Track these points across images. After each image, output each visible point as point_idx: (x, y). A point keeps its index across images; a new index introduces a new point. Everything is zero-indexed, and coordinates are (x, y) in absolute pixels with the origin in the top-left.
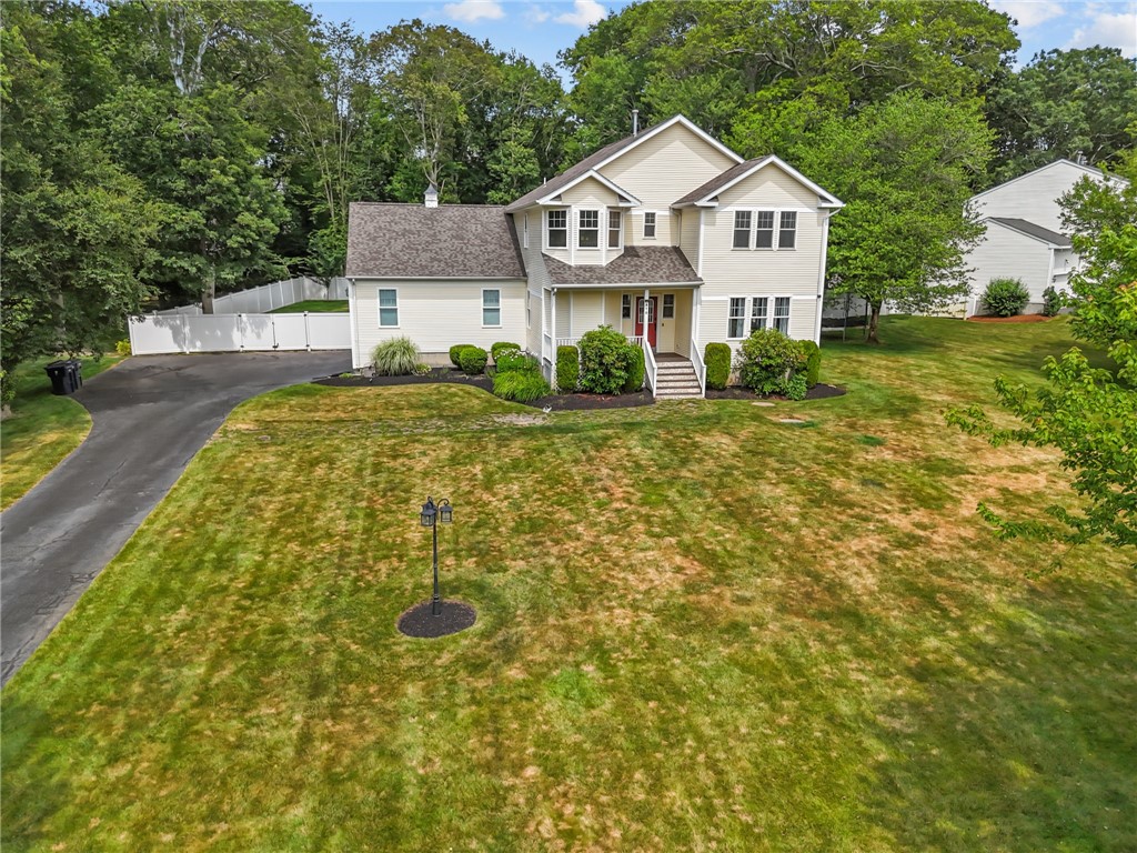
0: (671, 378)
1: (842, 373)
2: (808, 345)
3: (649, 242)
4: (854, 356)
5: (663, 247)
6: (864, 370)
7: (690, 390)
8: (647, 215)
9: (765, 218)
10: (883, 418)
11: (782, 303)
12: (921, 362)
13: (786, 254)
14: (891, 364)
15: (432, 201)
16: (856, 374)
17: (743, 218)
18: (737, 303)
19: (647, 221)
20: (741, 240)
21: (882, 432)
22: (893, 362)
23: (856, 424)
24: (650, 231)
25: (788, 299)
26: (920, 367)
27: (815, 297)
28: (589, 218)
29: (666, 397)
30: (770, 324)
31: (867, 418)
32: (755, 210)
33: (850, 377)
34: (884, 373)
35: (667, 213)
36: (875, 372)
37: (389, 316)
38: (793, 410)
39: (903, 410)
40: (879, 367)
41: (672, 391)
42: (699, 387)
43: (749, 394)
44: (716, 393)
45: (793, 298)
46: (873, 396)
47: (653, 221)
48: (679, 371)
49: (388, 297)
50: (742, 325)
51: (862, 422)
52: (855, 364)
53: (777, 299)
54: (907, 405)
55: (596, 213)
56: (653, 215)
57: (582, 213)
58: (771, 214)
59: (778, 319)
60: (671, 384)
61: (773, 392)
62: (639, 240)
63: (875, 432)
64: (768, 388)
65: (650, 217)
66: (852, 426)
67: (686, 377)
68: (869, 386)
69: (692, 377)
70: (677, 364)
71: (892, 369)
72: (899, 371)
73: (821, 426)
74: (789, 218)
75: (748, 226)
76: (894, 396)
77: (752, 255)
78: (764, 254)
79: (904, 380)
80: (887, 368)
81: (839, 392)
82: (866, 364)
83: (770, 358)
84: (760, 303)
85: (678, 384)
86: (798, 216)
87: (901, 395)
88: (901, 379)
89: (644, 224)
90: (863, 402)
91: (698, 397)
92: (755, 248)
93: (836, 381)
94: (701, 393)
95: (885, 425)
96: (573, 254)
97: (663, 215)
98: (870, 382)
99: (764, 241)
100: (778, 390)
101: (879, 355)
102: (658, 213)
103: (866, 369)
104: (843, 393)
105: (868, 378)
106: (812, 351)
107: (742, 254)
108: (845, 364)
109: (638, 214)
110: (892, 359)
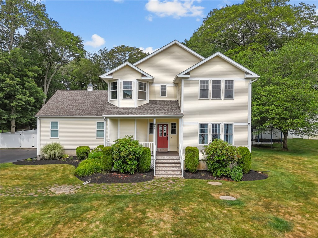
0: (167, 165)
1: (267, 164)
2: (243, 150)
3: (163, 98)
4: (275, 156)
5: (170, 101)
6: (280, 163)
7: (176, 173)
8: (162, 86)
9: (217, 84)
10: (291, 200)
11: (228, 127)
12: (311, 160)
13: (229, 101)
14: (295, 161)
15: (90, 89)
16: (275, 166)
17: (204, 83)
18: (203, 127)
19: (162, 89)
20: (204, 94)
21: (290, 214)
22: (296, 159)
23: (270, 204)
24: (163, 93)
25: (232, 125)
26: (311, 163)
27: (247, 124)
28: (127, 85)
29: (161, 176)
30: (222, 137)
31: (279, 199)
32: (210, 80)
33: (271, 167)
34: (291, 166)
35: (172, 85)
36: (285, 165)
37: (54, 133)
38: (231, 189)
39: (305, 193)
40: (288, 162)
41: (165, 173)
42: (181, 171)
43: (210, 176)
44: (191, 175)
45: (234, 124)
46: (284, 180)
47: (165, 89)
48: (172, 161)
49: (54, 125)
50: (207, 138)
51: (275, 202)
52: (275, 160)
53: (225, 124)
54: (307, 189)
55: (131, 82)
56: (165, 86)
57: (124, 82)
58: (219, 82)
59: (227, 135)
60: (166, 169)
61: (222, 175)
62: (158, 97)
63: (285, 214)
64: (219, 173)
65: (163, 87)
66: (267, 206)
67: (175, 165)
68: (282, 173)
69: (178, 165)
70: (172, 157)
71: (296, 163)
72: (300, 165)
73: (245, 205)
74: (229, 84)
75: (207, 87)
76: (297, 181)
77: (210, 102)
78: (216, 102)
79: (303, 170)
80: (293, 163)
81: (263, 176)
82: (282, 160)
83: (218, 156)
84: (215, 127)
85: (170, 169)
86: (234, 82)
87: (302, 180)
88: (301, 169)
89: (160, 90)
90: (278, 185)
91: (179, 177)
92: (211, 99)
93: (263, 169)
94: (181, 175)
95: (292, 207)
96: (120, 102)
97: (170, 86)
98: (283, 171)
99: (216, 95)
100: (225, 174)
101: (288, 156)
102: (167, 85)
103: (281, 163)
104: (266, 177)
105: (281, 168)
106: (245, 153)
107: (204, 101)
108: (270, 159)
109: (157, 85)
110: (295, 157)
